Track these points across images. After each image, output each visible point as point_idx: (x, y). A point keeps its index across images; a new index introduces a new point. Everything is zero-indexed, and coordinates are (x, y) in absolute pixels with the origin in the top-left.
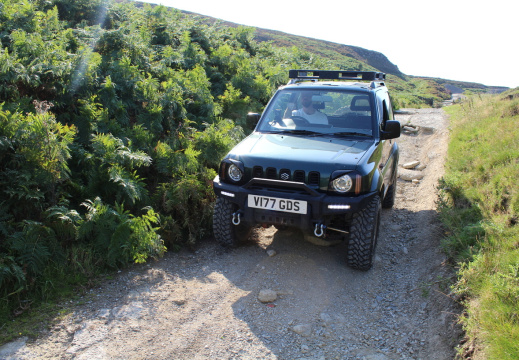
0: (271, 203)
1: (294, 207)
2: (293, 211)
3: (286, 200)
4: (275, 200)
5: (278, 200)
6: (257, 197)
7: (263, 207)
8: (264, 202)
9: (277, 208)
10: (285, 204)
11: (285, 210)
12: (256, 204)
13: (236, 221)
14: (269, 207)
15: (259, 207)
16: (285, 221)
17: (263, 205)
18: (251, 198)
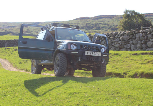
0: (92, 53)
1: (98, 54)
2: (97, 56)
3: (96, 52)
5: (94, 52)
6: (88, 52)
7: (90, 55)
8: (90, 53)
9: (93, 55)
11: (95, 55)
13: (80, 60)
14: (91, 55)
15: (88, 55)
17: (90, 54)
18: (86, 52)
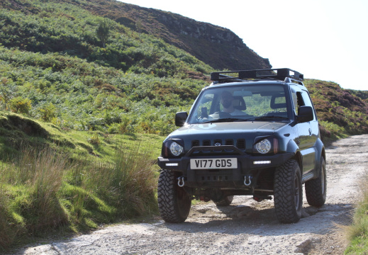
0: (209, 163)
1: (227, 164)
2: (227, 167)
3: (220, 159)
4: (212, 161)
5: (214, 160)
6: (197, 160)
7: (203, 168)
8: (204, 163)
9: (214, 167)
10: (220, 163)
11: (221, 168)
12: (197, 166)
13: (181, 184)
14: (207, 167)
15: (199, 168)
16: (220, 178)
17: (203, 166)
18: (193, 162)
